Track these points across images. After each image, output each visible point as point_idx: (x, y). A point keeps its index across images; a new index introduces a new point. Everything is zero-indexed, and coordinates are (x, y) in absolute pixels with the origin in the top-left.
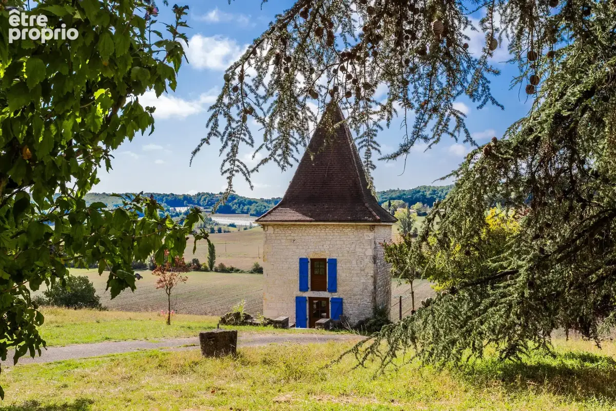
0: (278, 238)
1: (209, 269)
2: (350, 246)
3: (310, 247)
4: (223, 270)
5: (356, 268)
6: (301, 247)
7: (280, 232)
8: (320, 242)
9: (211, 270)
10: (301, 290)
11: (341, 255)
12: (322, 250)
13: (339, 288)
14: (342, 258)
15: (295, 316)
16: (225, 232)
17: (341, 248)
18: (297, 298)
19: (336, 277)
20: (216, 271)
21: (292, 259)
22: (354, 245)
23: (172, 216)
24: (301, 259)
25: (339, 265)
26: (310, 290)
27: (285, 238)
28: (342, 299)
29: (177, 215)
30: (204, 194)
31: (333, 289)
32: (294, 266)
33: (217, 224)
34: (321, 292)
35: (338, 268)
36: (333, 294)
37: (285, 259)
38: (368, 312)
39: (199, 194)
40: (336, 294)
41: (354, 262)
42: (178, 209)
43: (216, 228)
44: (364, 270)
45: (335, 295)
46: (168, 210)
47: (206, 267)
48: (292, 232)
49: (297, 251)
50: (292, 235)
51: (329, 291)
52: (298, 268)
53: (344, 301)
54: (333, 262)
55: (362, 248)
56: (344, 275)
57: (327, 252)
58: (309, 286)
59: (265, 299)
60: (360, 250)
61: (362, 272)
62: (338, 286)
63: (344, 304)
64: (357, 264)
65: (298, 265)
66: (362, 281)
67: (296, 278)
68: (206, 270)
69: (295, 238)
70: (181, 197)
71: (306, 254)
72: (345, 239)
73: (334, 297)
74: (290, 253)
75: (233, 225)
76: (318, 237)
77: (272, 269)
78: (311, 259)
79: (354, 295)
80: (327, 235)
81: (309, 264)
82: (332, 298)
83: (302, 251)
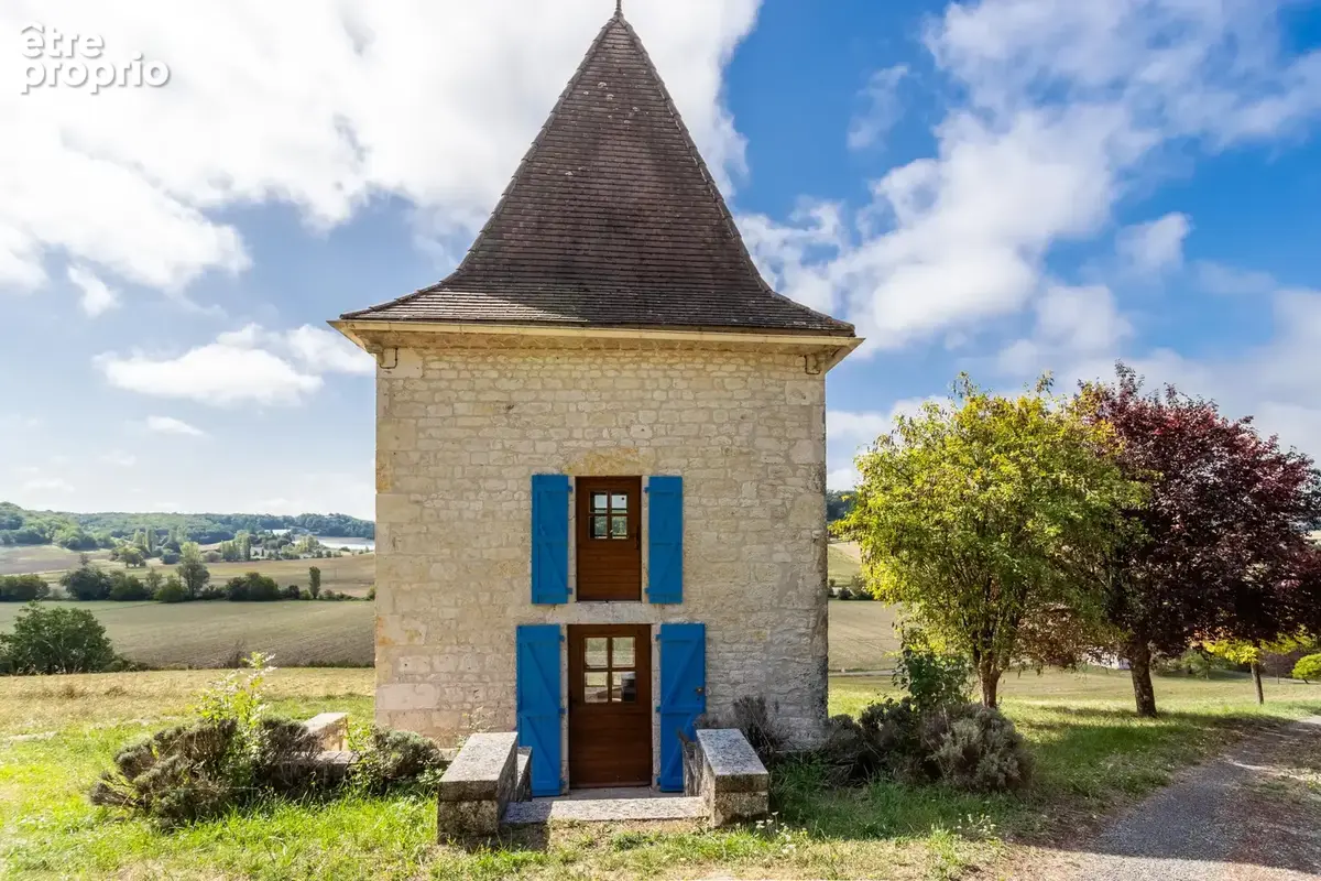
0: (438, 398)
1: (312, 597)
2: (732, 430)
3: (577, 434)
4: (330, 597)
5: (755, 512)
6: (538, 434)
7: (453, 375)
8: (615, 412)
9: (315, 598)
10: (538, 599)
11: (697, 462)
12: (625, 443)
13: (693, 588)
14: (705, 473)
15: (513, 702)
16: (335, 556)
17: (698, 437)
18: (522, 630)
19: (680, 544)
20: (321, 599)
21: (500, 477)
22: (746, 427)
23: (267, 539)
24: (539, 481)
25: (690, 500)
26: (573, 597)
27: (470, 396)
28: (703, 627)
29: (274, 538)
30: (309, 515)
31: (669, 590)
32: (513, 505)
33: (325, 548)
34: (618, 605)
35: (687, 511)
36: (669, 608)
37: (474, 480)
38: (801, 670)
39: (303, 516)
40: (678, 608)
41: (748, 489)
42: (275, 532)
43: (324, 552)
44: (784, 518)
45: (676, 615)
46: (262, 533)
47: (307, 595)
48: (502, 375)
49: (523, 446)
50: (504, 384)
51: (653, 601)
52: (527, 515)
53: (709, 634)
54: (670, 491)
55: (779, 439)
56: (709, 536)
57: (643, 451)
58: (572, 583)
59: (383, 642)
60: (771, 444)
61: (780, 525)
62: (687, 577)
63: (709, 647)
64: (759, 495)
65: (526, 504)
66: (778, 557)
67: (518, 552)
68: (307, 598)
69: (516, 397)
70: (281, 519)
71: (559, 461)
72: (713, 405)
73: (673, 620)
74: (493, 455)
75: (346, 550)
76: (606, 396)
77: (414, 521)
78: (579, 480)
79: (750, 611)
80: (642, 388)
81: (572, 497)
82: (665, 627)
83: (541, 447)
